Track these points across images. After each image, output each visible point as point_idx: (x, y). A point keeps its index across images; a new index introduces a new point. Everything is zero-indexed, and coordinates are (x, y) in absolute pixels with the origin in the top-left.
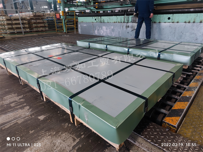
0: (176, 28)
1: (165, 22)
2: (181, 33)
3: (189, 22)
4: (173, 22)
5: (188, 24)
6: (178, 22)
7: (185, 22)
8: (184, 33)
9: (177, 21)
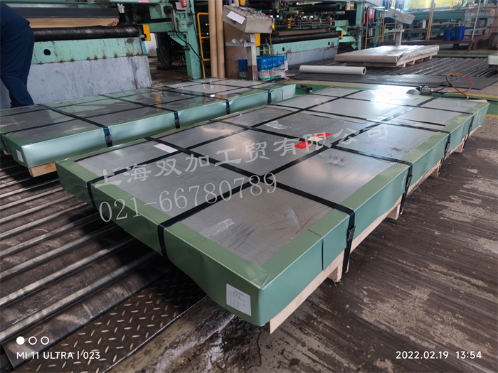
0: (73, 74)
1: (41, 64)
2: (90, 84)
3: (96, 59)
4: (61, 62)
5: (94, 61)
6: (72, 60)
7: (88, 59)
8: (95, 83)
9: (70, 59)
